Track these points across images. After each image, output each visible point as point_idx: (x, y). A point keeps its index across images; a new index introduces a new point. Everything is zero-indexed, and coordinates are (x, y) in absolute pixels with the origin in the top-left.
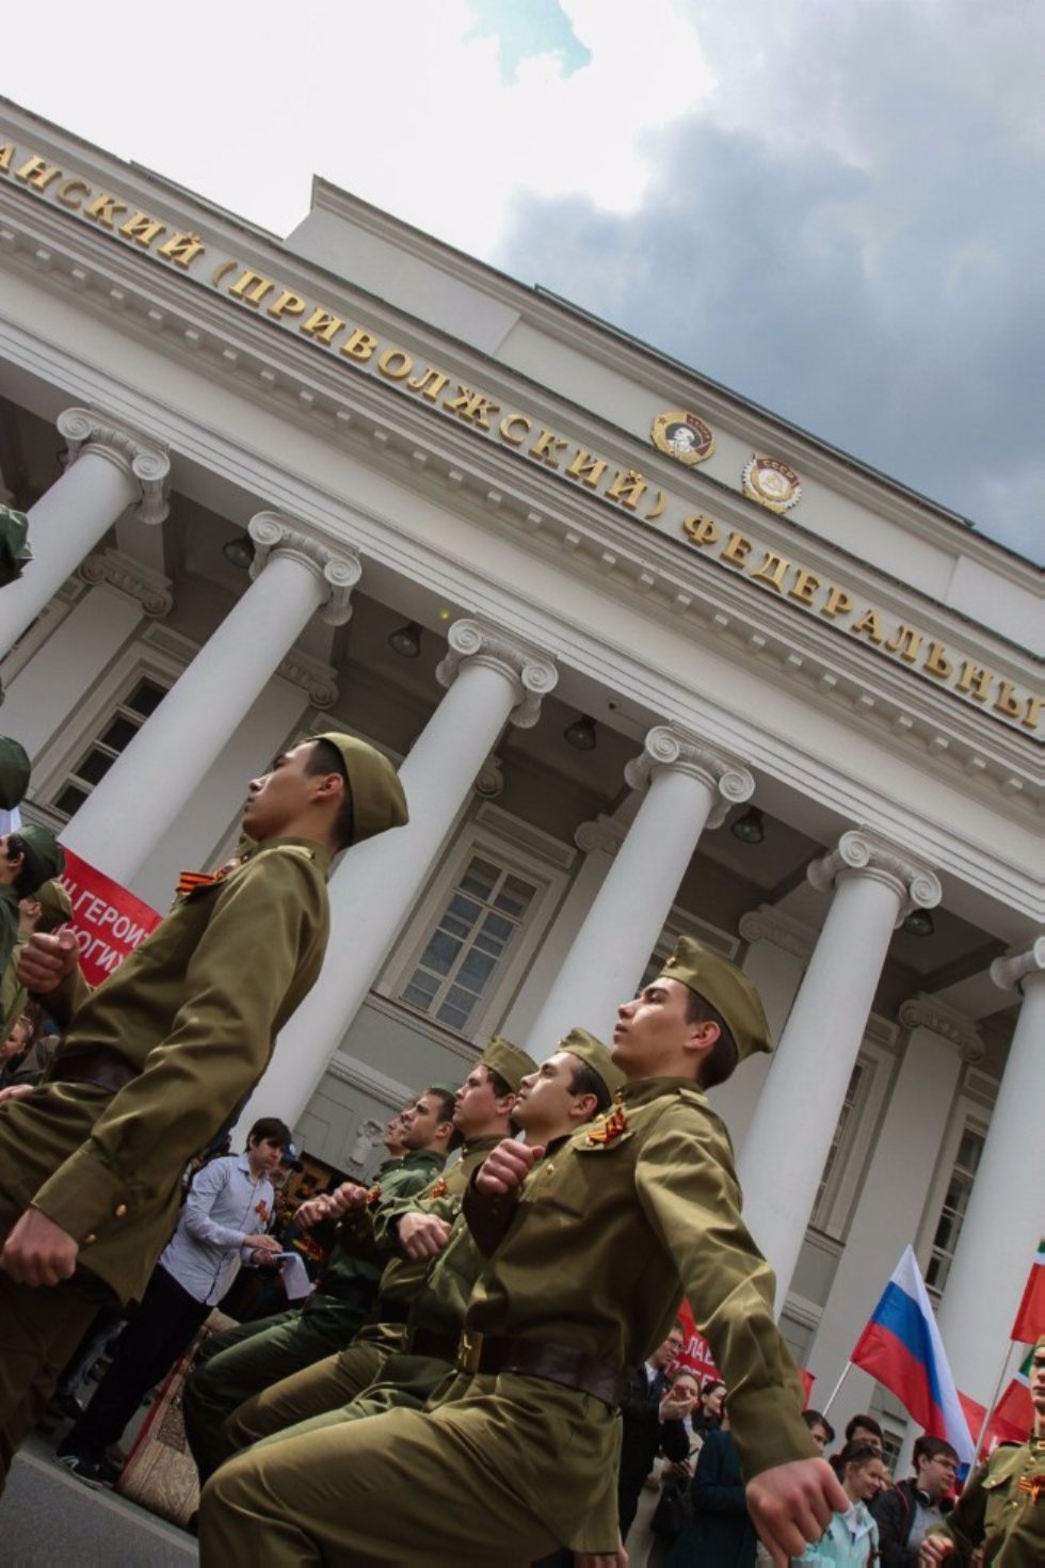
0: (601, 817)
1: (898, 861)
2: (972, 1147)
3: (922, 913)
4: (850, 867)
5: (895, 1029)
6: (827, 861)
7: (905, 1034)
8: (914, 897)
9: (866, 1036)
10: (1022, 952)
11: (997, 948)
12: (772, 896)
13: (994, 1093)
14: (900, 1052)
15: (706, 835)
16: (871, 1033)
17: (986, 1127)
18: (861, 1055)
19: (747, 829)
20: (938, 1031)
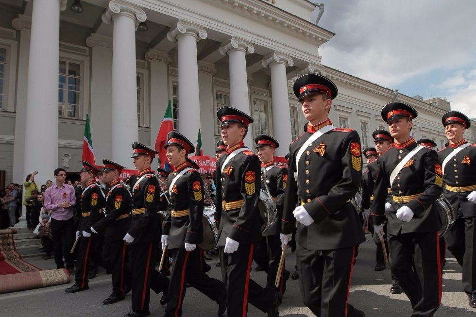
0: (20, 15)
1: (130, 8)
2: (176, 89)
3: (142, 24)
4: (115, 13)
5: (145, 62)
6: (107, 13)
7: (149, 63)
8: (138, 18)
9: (137, 67)
10: (174, 29)
11: (167, 29)
12: (93, 30)
13: (177, 72)
14: (149, 69)
15: (62, 13)
16: (138, 65)
17: (178, 82)
18: (137, 73)
19: (76, 8)
20: (158, 59)
